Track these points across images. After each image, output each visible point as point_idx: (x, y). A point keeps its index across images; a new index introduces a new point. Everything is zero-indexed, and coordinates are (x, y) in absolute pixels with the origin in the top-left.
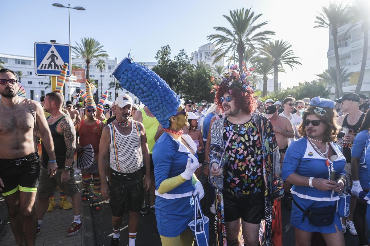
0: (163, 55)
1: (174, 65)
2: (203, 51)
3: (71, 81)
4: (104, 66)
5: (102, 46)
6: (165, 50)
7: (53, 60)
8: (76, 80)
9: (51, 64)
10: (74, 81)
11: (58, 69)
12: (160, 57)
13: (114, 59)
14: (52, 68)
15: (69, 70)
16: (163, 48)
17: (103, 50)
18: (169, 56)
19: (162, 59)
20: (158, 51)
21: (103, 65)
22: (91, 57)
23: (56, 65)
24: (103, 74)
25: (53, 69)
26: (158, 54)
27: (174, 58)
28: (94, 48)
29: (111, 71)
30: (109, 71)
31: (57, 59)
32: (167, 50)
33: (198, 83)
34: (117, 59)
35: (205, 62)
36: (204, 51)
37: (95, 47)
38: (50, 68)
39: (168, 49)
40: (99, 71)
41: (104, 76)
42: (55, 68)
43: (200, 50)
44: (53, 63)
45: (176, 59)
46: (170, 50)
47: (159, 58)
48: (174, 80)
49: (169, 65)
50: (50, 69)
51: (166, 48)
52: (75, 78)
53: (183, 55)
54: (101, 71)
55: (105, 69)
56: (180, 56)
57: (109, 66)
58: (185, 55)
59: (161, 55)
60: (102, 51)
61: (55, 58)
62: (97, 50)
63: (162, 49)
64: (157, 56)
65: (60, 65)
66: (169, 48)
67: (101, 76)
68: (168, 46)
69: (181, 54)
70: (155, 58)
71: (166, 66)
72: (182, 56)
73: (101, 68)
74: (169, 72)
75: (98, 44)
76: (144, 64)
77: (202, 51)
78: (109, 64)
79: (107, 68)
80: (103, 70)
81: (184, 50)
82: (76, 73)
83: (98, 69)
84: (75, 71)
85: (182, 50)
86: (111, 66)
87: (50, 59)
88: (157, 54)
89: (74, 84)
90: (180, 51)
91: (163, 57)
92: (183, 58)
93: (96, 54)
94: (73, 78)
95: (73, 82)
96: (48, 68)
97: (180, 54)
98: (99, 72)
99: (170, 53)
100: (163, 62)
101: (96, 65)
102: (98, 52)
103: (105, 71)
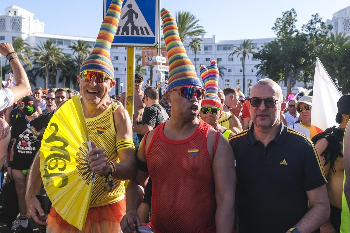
0: (285, 24)
1: (302, 38)
2: (340, 18)
3: (159, 63)
4: (199, 46)
5: (198, 21)
6: (287, 16)
7: (130, 20)
8: (165, 62)
9: (128, 26)
10: (163, 64)
11: (138, 33)
12: (280, 27)
13: (212, 37)
14: (128, 33)
15: (154, 35)
16: (285, 14)
17: (199, 26)
18: (294, 24)
19: (284, 29)
20: (277, 19)
21: (197, 45)
22: (184, 35)
23: (134, 28)
24: (197, 57)
25: (130, 35)
26: (277, 24)
27: (303, 27)
28: (188, 23)
29: (207, 53)
30: (205, 53)
31: (137, 17)
32: (291, 16)
33: (343, 64)
34: (215, 36)
35: (344, 35)
36: (342, 18)
37: (190, 23)
38: (125, 33)
39: (293, 15)
40: (193, 53)
41: (198, 59)
42: (133, 33)
43: (334, 17)
44: (130, 25)
45: (305, 28)
46: (296, 15)
47: (279, 29)
48: (303, 60)
49: (294, 39)
50: (125, 35)
51: (290, 14)
52: (164, 60)
53: (317, 21)
54: (195, 53)
55: (200, 50)
56: (312, 23)
57: (205, 46)
58: (320, 21)
59: (281, 24)
60: (197, 27)
61: (134, 16)
62: (192, 26)
63: (284, 16)
64: (275, 26)
65: (141, 28)
66: (294, 13)
67: (195, 59)
68: (293, 10)
69: (314, 21)
70: (272, 29)
71: (290, 39)
72: (315, 23)
73: (195, 49)
74: (294, 49)
75: (194, 18)
76: (251, 41)
77: (338, 19)
78: (205, 43)
79: (202, 48)
80: (197, 51)
81: (319, 14)
82: (165, 54)
83: (192, 50)
84: (164, 51)
85: (315, 14)
86: (207, 46)
87: (126, 18)
88: (275, 24)
89: (163, 68)
90: (313, 16)
91: (285, 27)
92: (316, 27)
93: (190, 30)
94: (162, 60)
95: (161, 66)
96: (123, 33)
97: (312, 20)
98: (193, 55)
99: (296, 21)
100: (285, 34)
101: (190, 45)
102: (193, 29)
103: (200, 53)
